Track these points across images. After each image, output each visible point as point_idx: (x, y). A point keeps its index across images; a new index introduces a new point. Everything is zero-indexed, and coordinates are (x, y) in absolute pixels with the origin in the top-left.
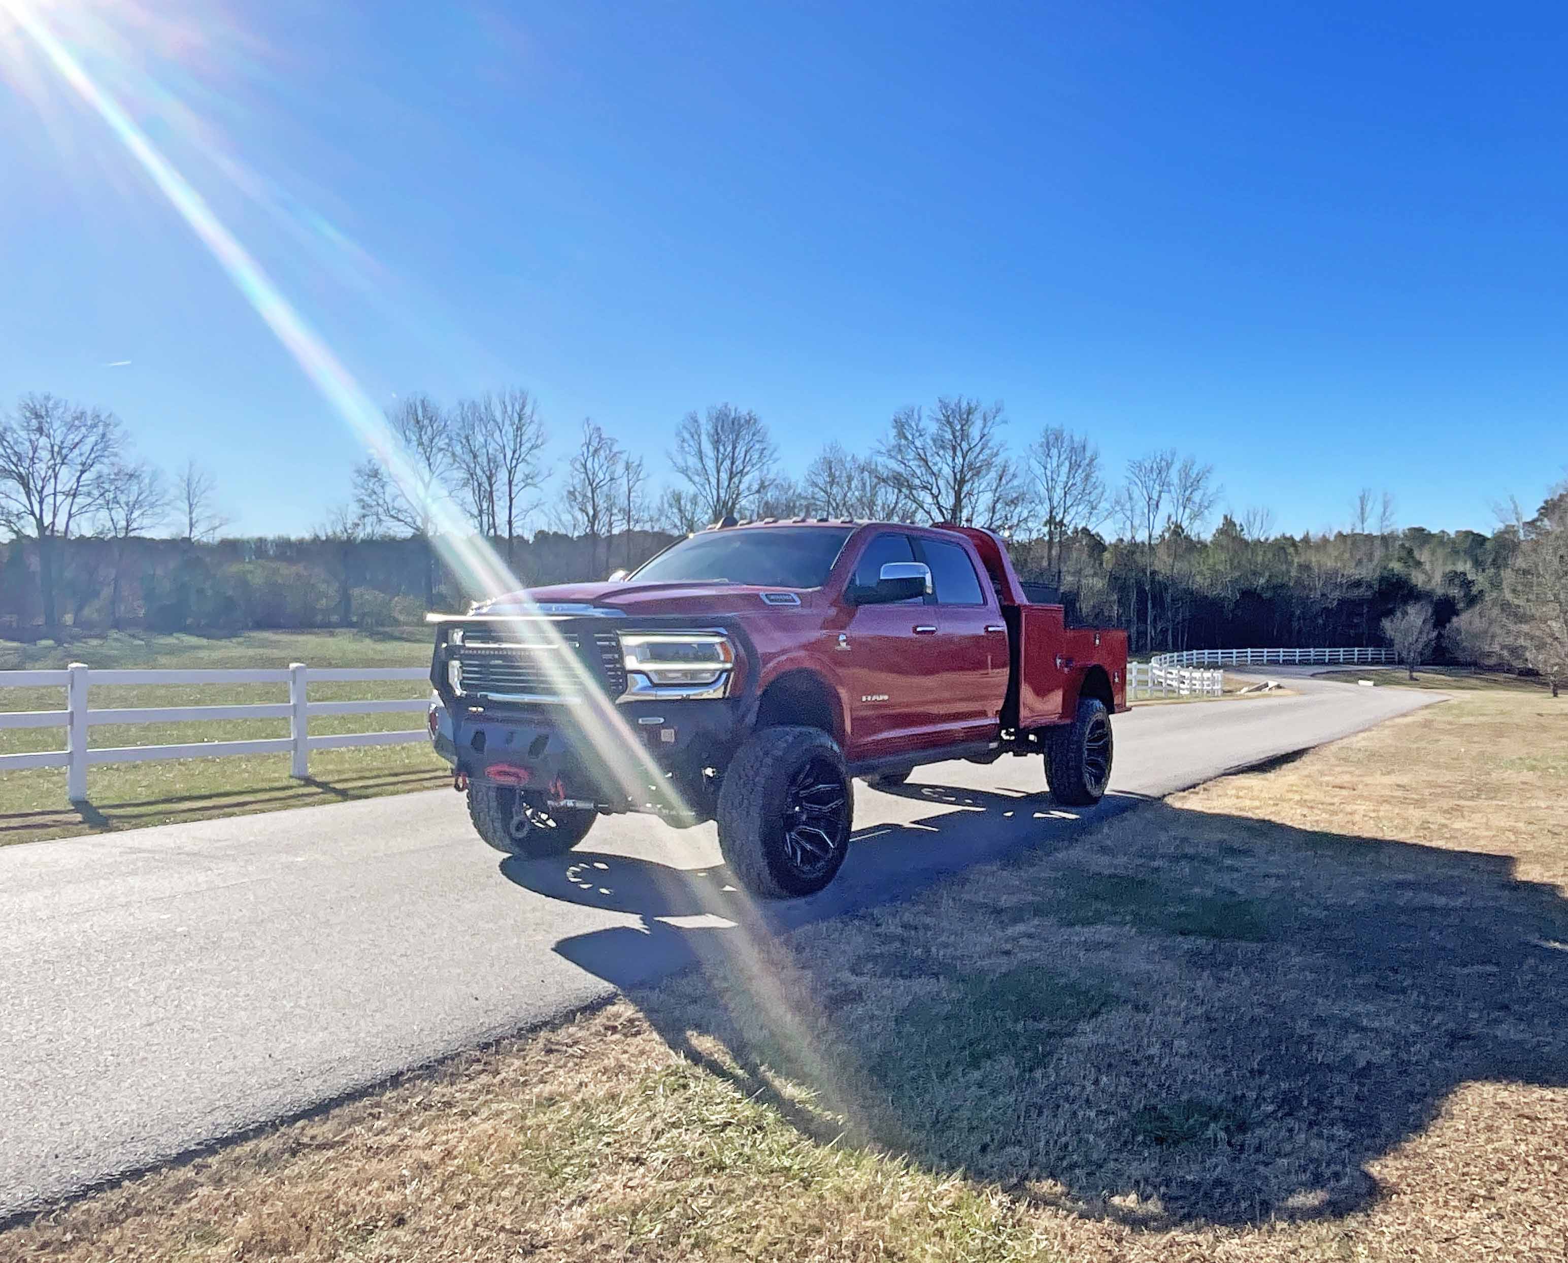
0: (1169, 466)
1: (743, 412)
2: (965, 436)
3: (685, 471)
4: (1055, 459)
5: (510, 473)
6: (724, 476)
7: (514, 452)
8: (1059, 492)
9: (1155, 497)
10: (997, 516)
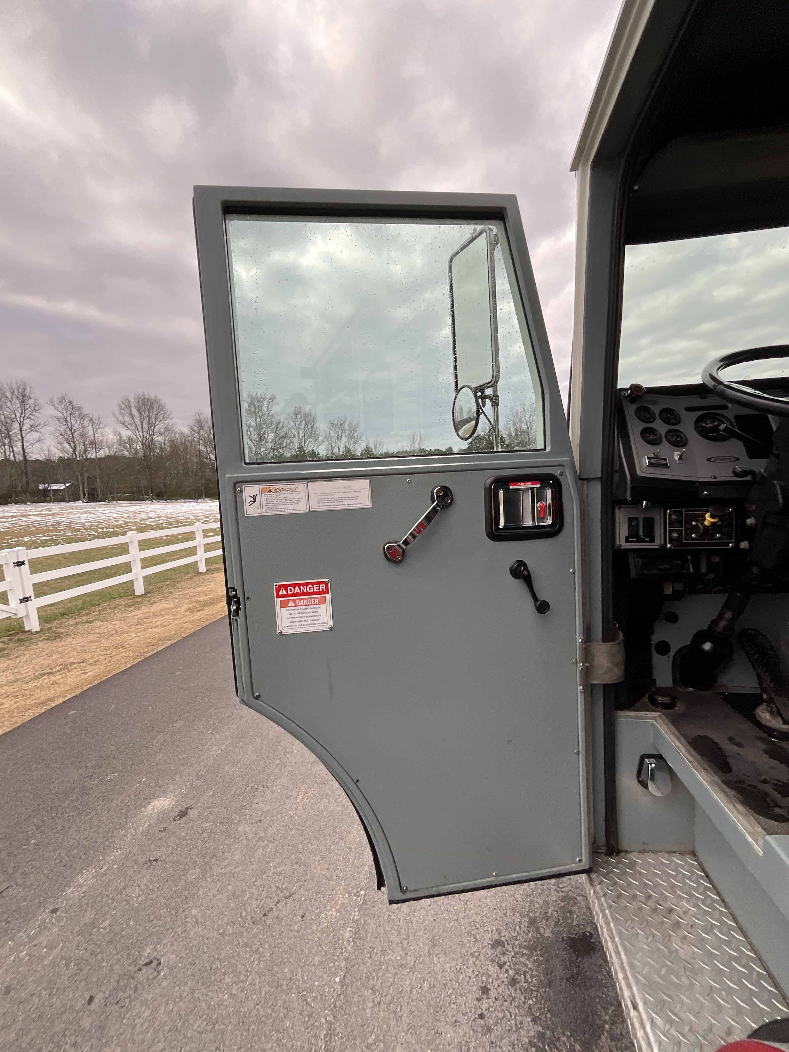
0: (344, 423)
1: (153, 396)
2: (260, 410)
3: (123, 423)
4: (299, 419)
6: (146, 426)
7: (21, 414)
8: (302, 434)
9: (340, 435)
10: (277, 443)
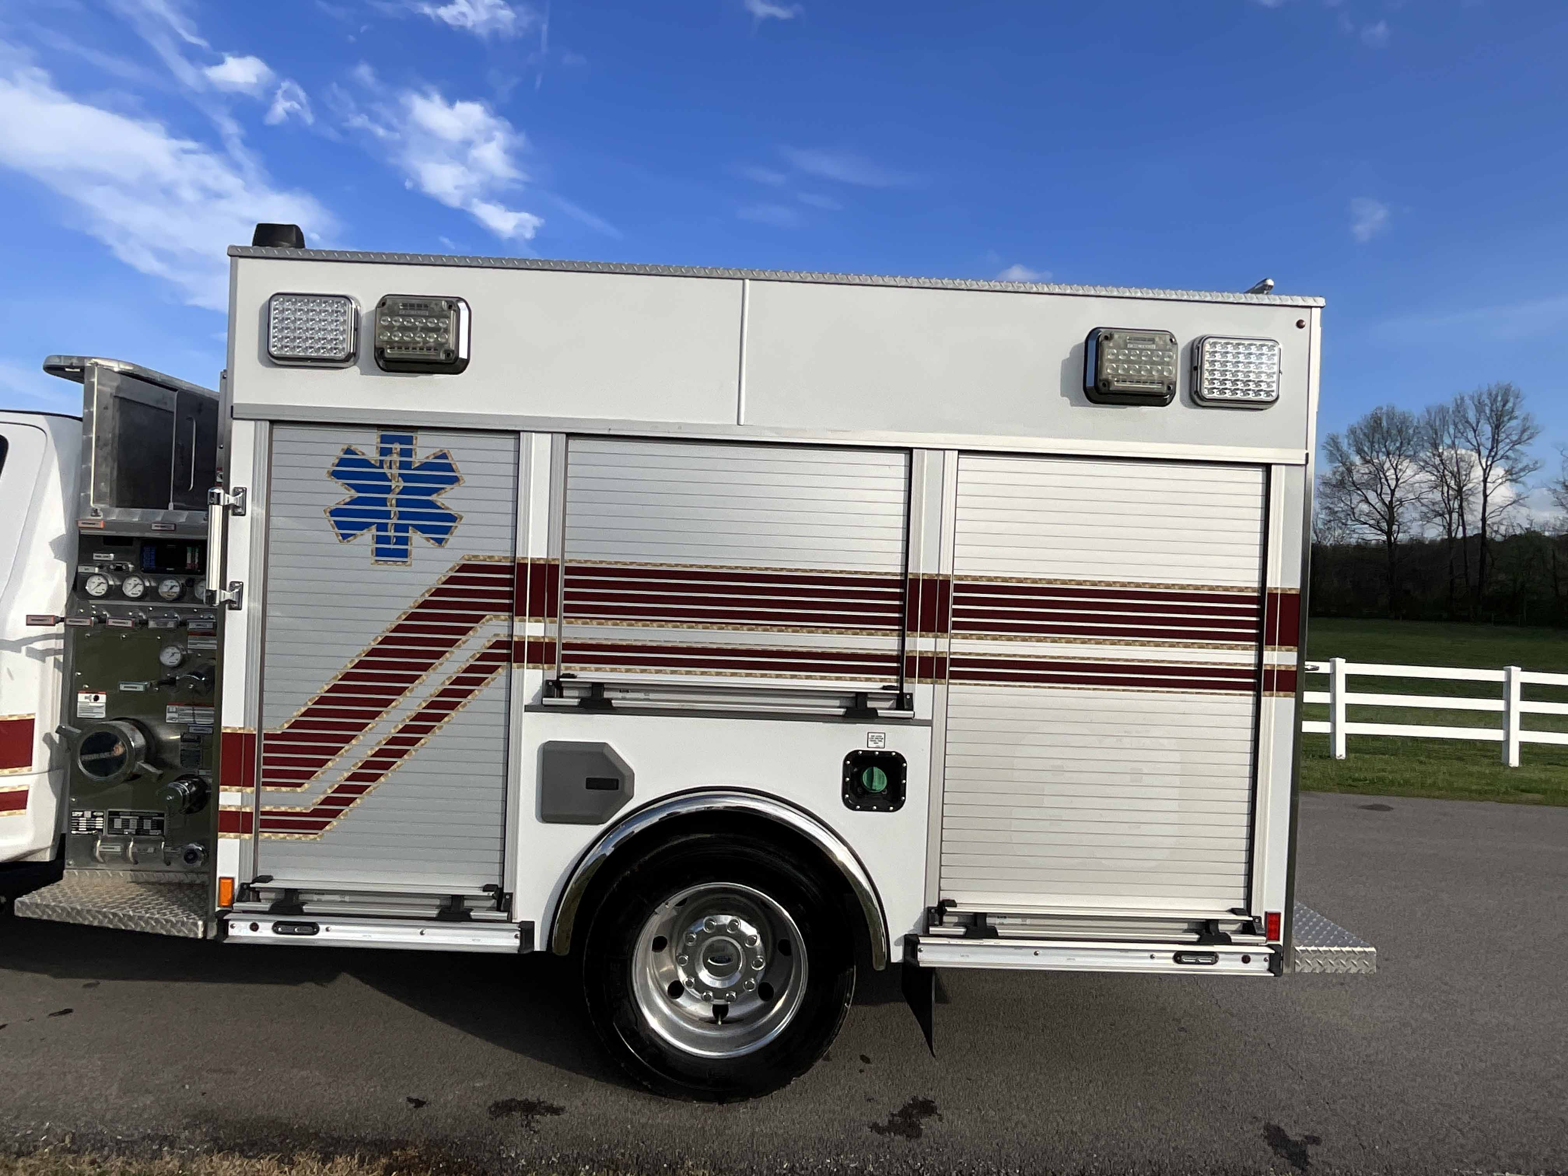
5: (1485, 470)
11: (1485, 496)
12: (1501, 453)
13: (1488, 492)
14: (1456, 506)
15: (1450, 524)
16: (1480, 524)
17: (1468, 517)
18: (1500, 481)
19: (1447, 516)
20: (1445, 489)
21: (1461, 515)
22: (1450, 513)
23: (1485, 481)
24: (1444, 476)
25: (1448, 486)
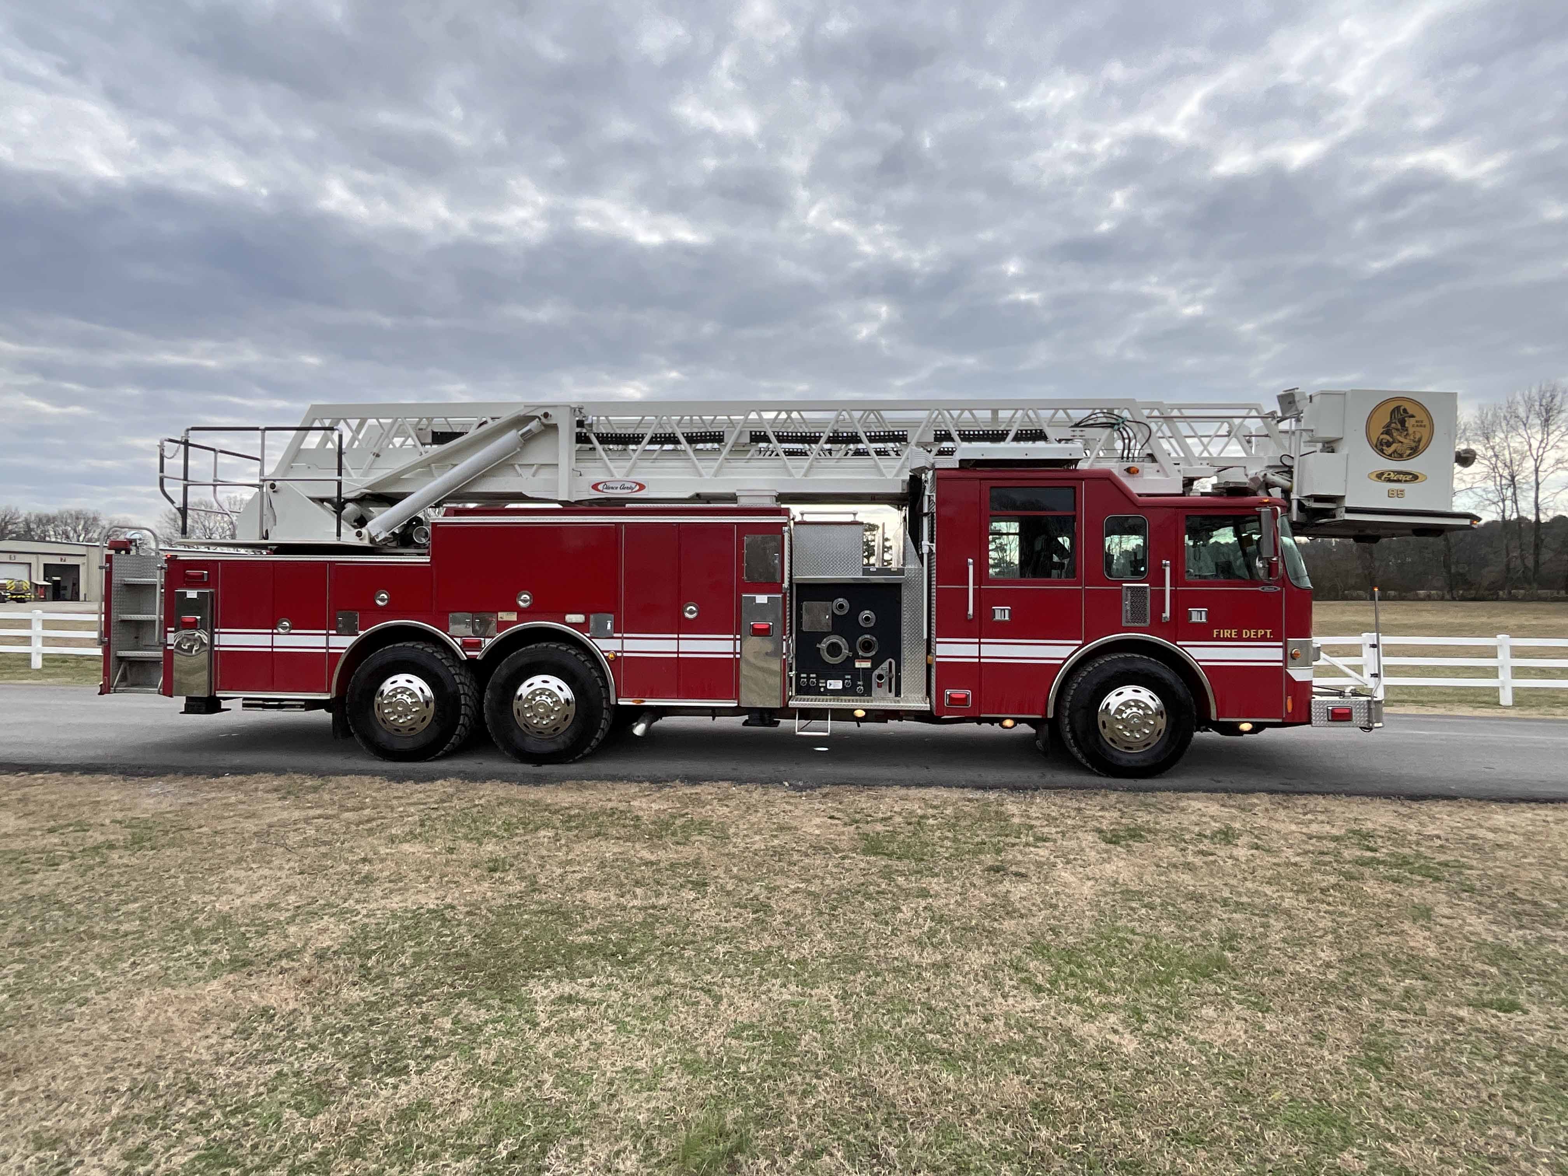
5: (1536, 460)
11: (1538, 484)
12: (1551, 443)
13: (1540, 480)
14: (1509, 493)
15: (1503, 511)
16: (1534, 511)
17: (1522, 504)
18: (1551, 469)
19: (1501, 504)
20: (1498, 479)
21: (1516, 502)
22: (1503, 500)
23: (1537, 470)
24: (1495, 468)
25: (1501, 476)
